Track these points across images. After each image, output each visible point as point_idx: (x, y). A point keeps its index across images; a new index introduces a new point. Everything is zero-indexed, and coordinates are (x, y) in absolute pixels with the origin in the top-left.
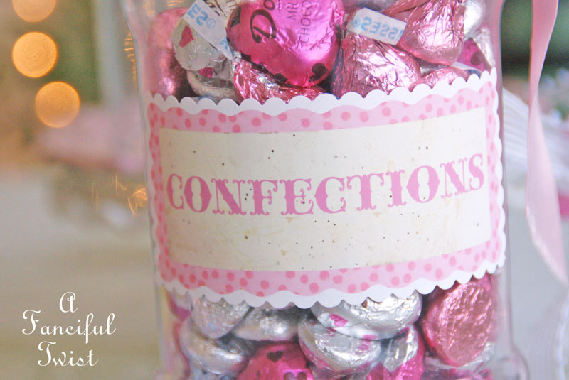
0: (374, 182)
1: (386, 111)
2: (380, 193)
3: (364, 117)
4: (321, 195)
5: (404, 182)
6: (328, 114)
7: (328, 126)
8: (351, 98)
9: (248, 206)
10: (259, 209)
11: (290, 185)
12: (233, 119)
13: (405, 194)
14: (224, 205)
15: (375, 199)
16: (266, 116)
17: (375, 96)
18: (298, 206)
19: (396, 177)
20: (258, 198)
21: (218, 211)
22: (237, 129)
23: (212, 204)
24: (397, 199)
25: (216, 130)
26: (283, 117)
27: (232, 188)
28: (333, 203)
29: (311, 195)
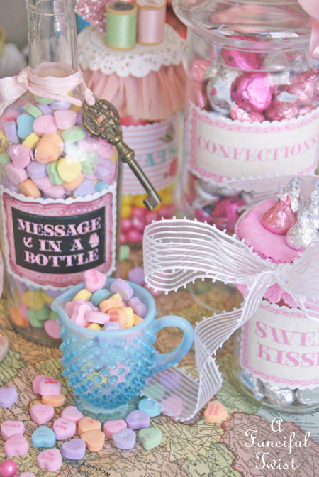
0: (279, 152)
1: (287, 127)
2: (281, 154)
3: (279, 129)
4: (259, 156)
5: (290, 150)
6: (266, 129)
7: (265, 132)
8: (275, 123)
9: (232, 155)
10: (235, 157)
11: (248, 152)
12: (230, 126)
13: (289, 154)
14: (221, 153)
15: (278, 157)
16: (243, 128)
17: (284, 122)
18: (250, 158)
19: (287, 149)
20: (236, 154)
21: (219, 155)
22: (231, 129)
23: (217, 152)
24: (286, 156)
25: (222, 128)
26: (249, 128)
27: (226, 149)
28: (263, 157)
29: (256, 155)
